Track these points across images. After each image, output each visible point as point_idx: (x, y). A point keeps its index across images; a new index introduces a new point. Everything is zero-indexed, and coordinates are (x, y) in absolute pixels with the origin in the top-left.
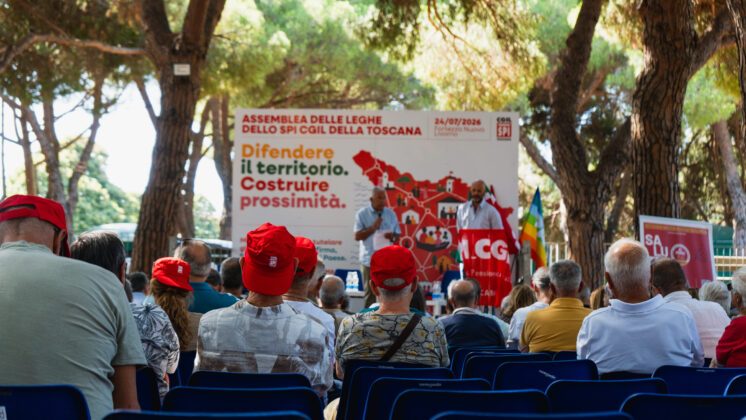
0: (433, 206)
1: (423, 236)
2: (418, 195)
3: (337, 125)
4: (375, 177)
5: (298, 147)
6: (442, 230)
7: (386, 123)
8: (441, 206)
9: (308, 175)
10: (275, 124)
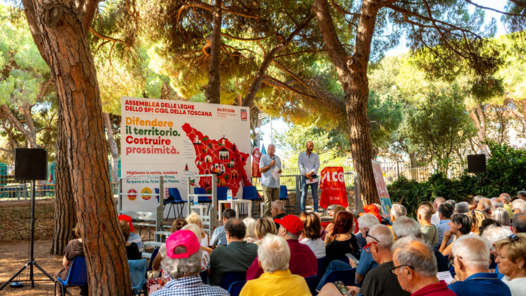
0: (217, 153)
1: (214, 168)
2: (211, 147)
3: (174, 109)
4: (192, 137)
5: (154, 120)
6: (221, 165)
7: (196, 109)
8: (220, 152)
9: (160, 135)
10: (142, 106)
